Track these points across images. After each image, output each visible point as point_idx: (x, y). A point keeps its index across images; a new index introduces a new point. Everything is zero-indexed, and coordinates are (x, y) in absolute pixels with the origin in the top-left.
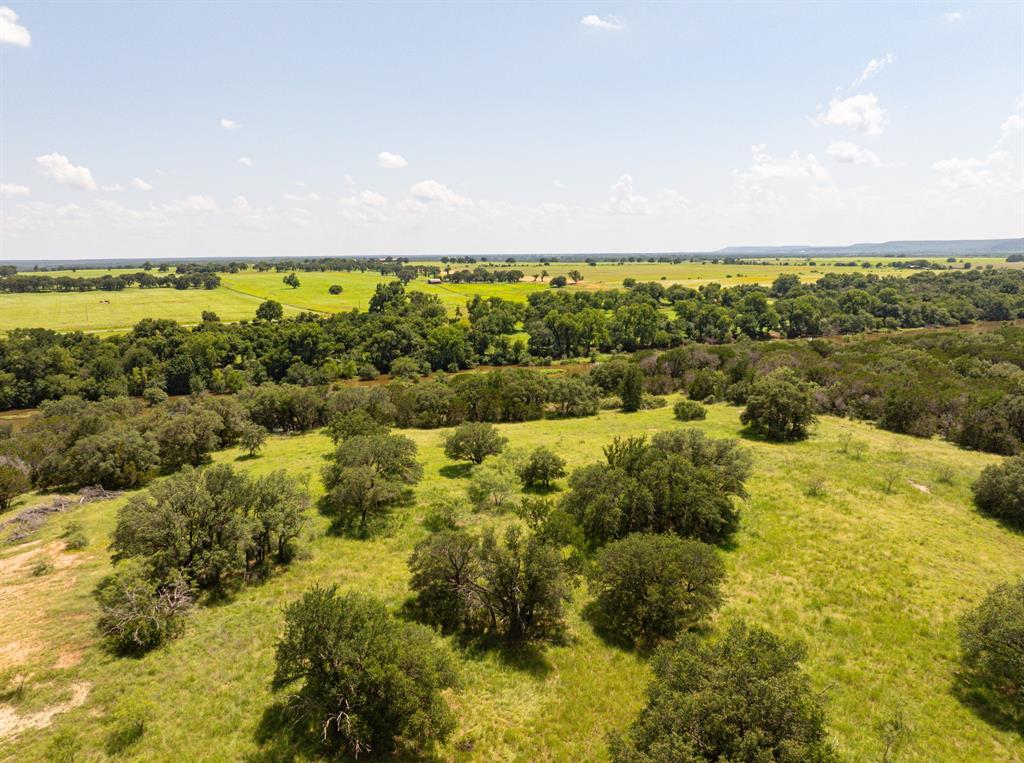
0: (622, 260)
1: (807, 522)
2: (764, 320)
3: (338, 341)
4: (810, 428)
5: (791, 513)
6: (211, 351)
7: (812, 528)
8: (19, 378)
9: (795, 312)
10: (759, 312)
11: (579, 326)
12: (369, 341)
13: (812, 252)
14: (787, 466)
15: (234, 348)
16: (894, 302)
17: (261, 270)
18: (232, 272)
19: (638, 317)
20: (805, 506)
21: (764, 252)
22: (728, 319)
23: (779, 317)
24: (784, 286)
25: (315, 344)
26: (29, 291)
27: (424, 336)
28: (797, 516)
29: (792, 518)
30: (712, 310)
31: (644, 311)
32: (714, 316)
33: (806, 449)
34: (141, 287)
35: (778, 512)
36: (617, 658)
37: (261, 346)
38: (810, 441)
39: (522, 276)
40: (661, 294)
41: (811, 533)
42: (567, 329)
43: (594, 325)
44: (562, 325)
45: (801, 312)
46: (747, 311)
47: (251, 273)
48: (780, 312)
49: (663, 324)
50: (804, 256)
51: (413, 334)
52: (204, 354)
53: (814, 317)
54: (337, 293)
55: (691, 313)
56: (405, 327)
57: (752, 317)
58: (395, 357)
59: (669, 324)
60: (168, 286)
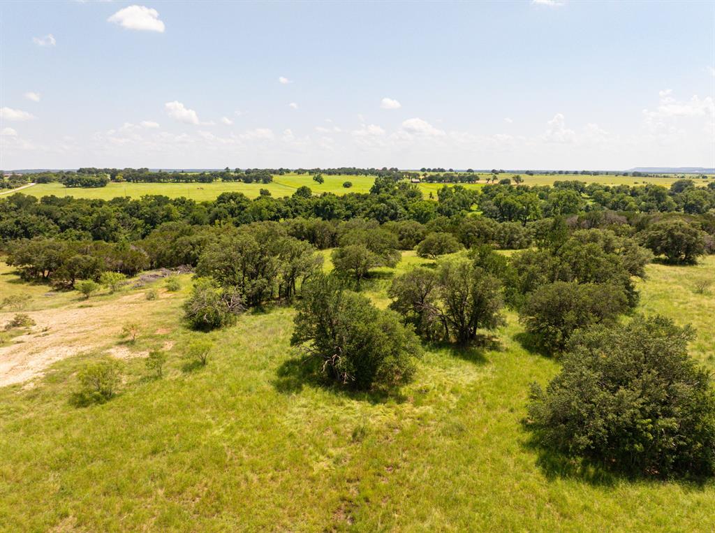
0: (554, 173)
1: (695, 306)
2: (663, 207)
3: (347, 209)
4: (699, 259)
5: (682, 301)
6: (264, 211)
7: (698, 310)
8: (146, 223)
9: (689, 203)
10: (659, 202)
11: (519, 205)
12: (368, 210)
13: (704, 172)
14: (680, 277)
15: (279, 211)
17: (299, 173)
18: (281, 174)
19: (564, 200)
20: (694, 299)
21: (666, 172)
22: (634, 206)
23: (676, 205)
24: (679, 187)
25: (332, 210)
26: (154, 182)
27: (406, 208)
28: (687, 303)
29: (683, 303)
30: (622, 198)
31: (569, 197)
32: (623, 203)
33: (695, 270)
34: (223, 181)
35: (671, 299)
36: (538, 361)
37: (296, 211)
38: (699, 266)
39: (478, 179)
40: (583, 190)
41: (697, 312)
42: (510, 207)
43: (530, 205)
44: (506, 204)
45: (693, 202)
46: (650, 200)
47: (292, 175)
48: (677, 202)
49: (584, 207)
50: (697, 174)
51: (399, 206)
52: (260, 214)
53: (705, 206)
54: (348, 187)
55: (605, 200)
56: (394, 201)
57: (654, 204)
58: (386, 221)
59: (588, 206)
60: (240, 181)
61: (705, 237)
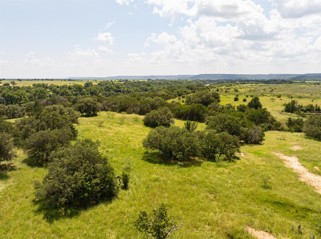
0: (32, 80)
1: (99, 132)
2: (82, 93)
4: (98, 113)
5: (94, 131)
7: (101, 133)
9: (92, 91)
10: (80, 91)
11: (15, 96)
13: (96, 79)
14: (92, 122)
16: (120, 88)
19: (38, 92)
20: (98, 129)
21: (81, 79)
22: (70, 94)
23: (87, 92)
24: (87, 85)
28: (96, 131)
29: (94, 132)
31: (41, 91)
32: (66, 92)
33: (98, 118)
35: (90, 131)
38: (98, 116)
40: (47, 87)
41: (100, 134)
42: (11, 97)
43: (22, 96)
44: (8, 96)
45: (93, 91)
46: (76, 91)
48: (87, 91)
49: (48, 95)
50: (93, 79)
53: (98, 92)
55: (58, 91)
57: (79, 93)
59: (50, 95)
61: (99, 105)
